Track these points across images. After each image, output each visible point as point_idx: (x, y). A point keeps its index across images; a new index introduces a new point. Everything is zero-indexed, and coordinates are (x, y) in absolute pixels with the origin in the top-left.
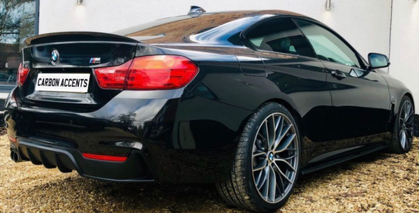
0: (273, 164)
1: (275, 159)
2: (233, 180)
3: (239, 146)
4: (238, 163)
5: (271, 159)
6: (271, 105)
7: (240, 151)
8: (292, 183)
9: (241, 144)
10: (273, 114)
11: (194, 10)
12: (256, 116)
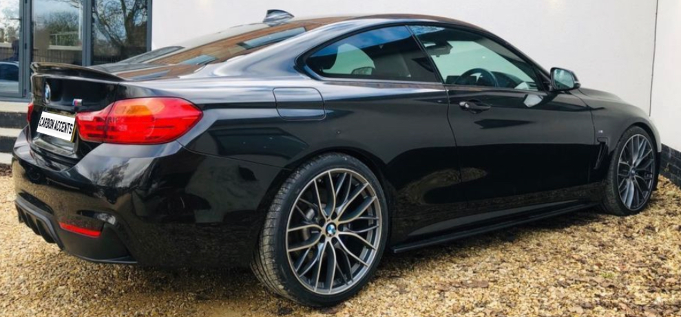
0: (334, 240)
1: (338, 233)
2: (263, 262)
3: (269, 216)
4: (266, 241)
5: (330, 232)
6: (328, 158)
7: (268, 224)
8: (369, 266)
9: (270, 215)
10: (329, 171)
11: (274, 16)
12: (298, 176)
